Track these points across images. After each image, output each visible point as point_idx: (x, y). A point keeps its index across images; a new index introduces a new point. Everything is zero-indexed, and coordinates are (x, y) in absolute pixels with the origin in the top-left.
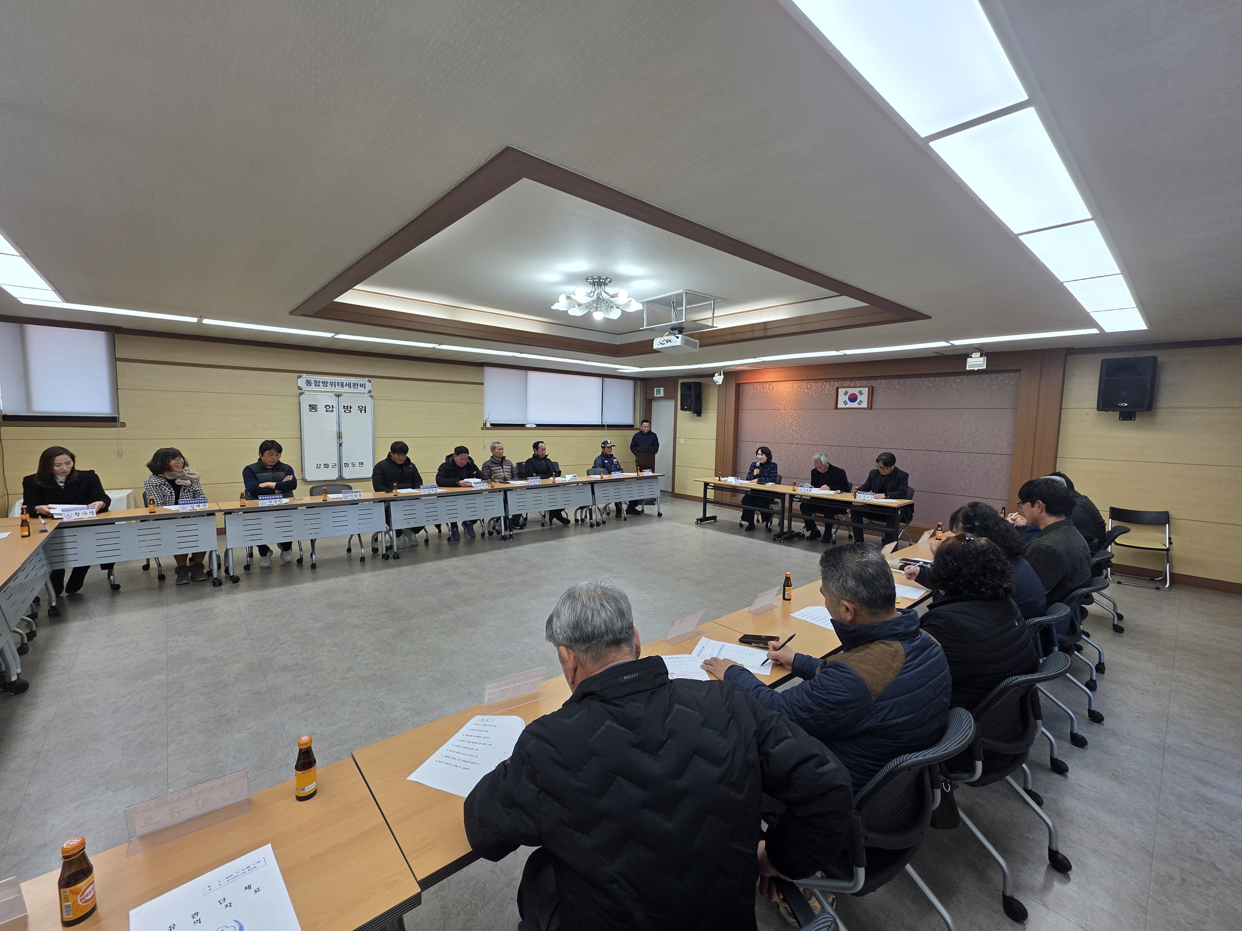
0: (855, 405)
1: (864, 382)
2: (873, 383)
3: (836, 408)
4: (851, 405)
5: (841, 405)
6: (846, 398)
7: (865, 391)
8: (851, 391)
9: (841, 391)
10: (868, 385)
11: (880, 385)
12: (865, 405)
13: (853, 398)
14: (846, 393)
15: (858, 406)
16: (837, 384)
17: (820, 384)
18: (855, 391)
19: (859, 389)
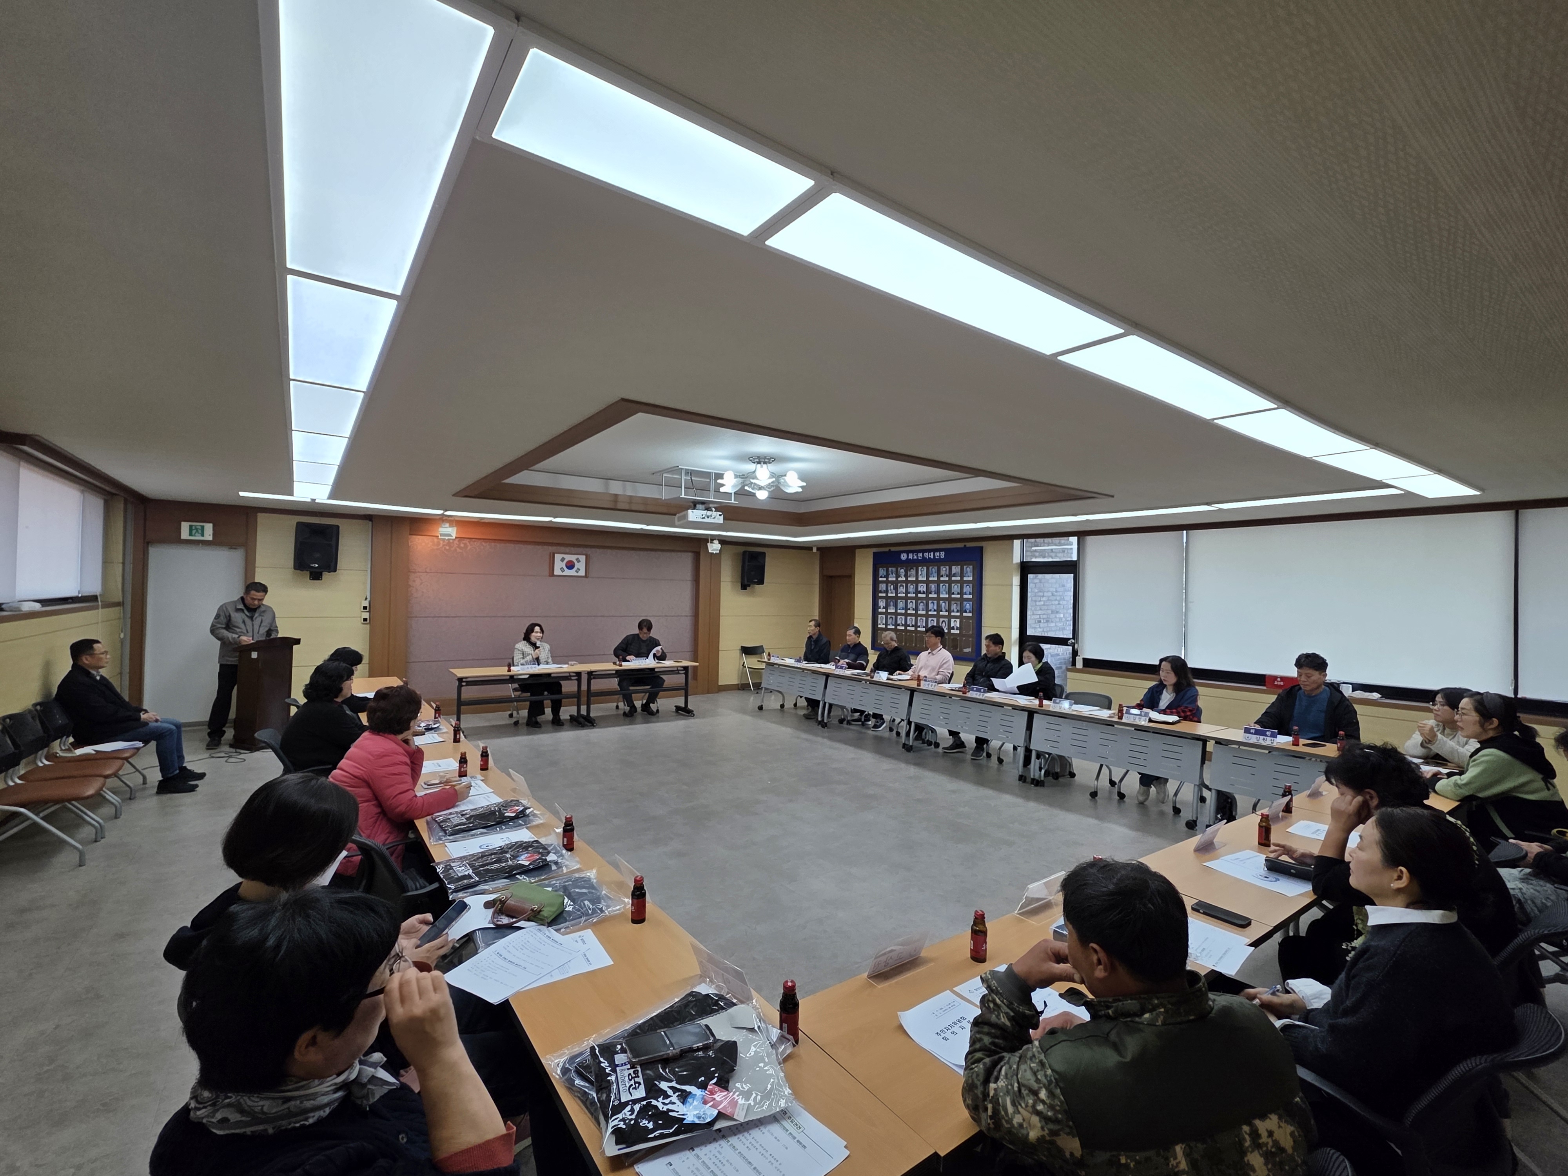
0: (572, 572)
1: (580, 550)
2: (589, 551)
3: (552, 574)
4: (568, 572)
5: (557, 572)
6: (563, 565)
7: (583, 558)
8: (568, 557)
9: (558, 557)
10: (584, 552)
11: (596, 553)
12: (582, 573)
13: (570, 566)
14: (563, 559)
15: (576, 574)
16: (552, 549)
17: (530, 547)
18: (573, 558)
19: (576, 556)
